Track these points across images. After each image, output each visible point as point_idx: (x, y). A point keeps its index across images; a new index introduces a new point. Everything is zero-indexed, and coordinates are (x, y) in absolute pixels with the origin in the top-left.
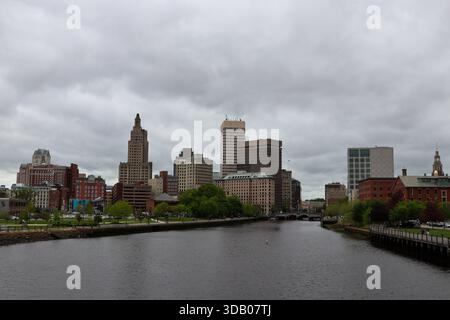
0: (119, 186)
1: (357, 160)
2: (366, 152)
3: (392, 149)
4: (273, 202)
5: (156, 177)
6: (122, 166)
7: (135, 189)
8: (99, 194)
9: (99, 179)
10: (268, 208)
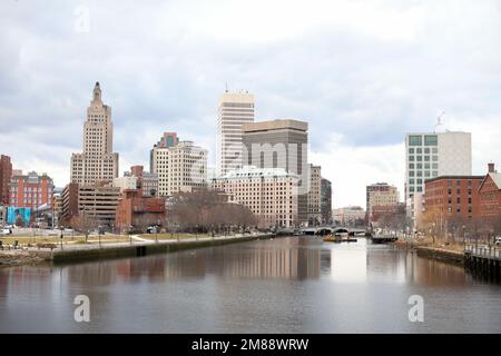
0: (73, 187)
1: (419, 151)
2: (432, 140)
3: (470, 134)
4: (295, 210)
5: (126, 174)
6: (76, 159)
7: (97, 192)
8: (45, 200)
9: (45, 178)
10: (288, 219)
